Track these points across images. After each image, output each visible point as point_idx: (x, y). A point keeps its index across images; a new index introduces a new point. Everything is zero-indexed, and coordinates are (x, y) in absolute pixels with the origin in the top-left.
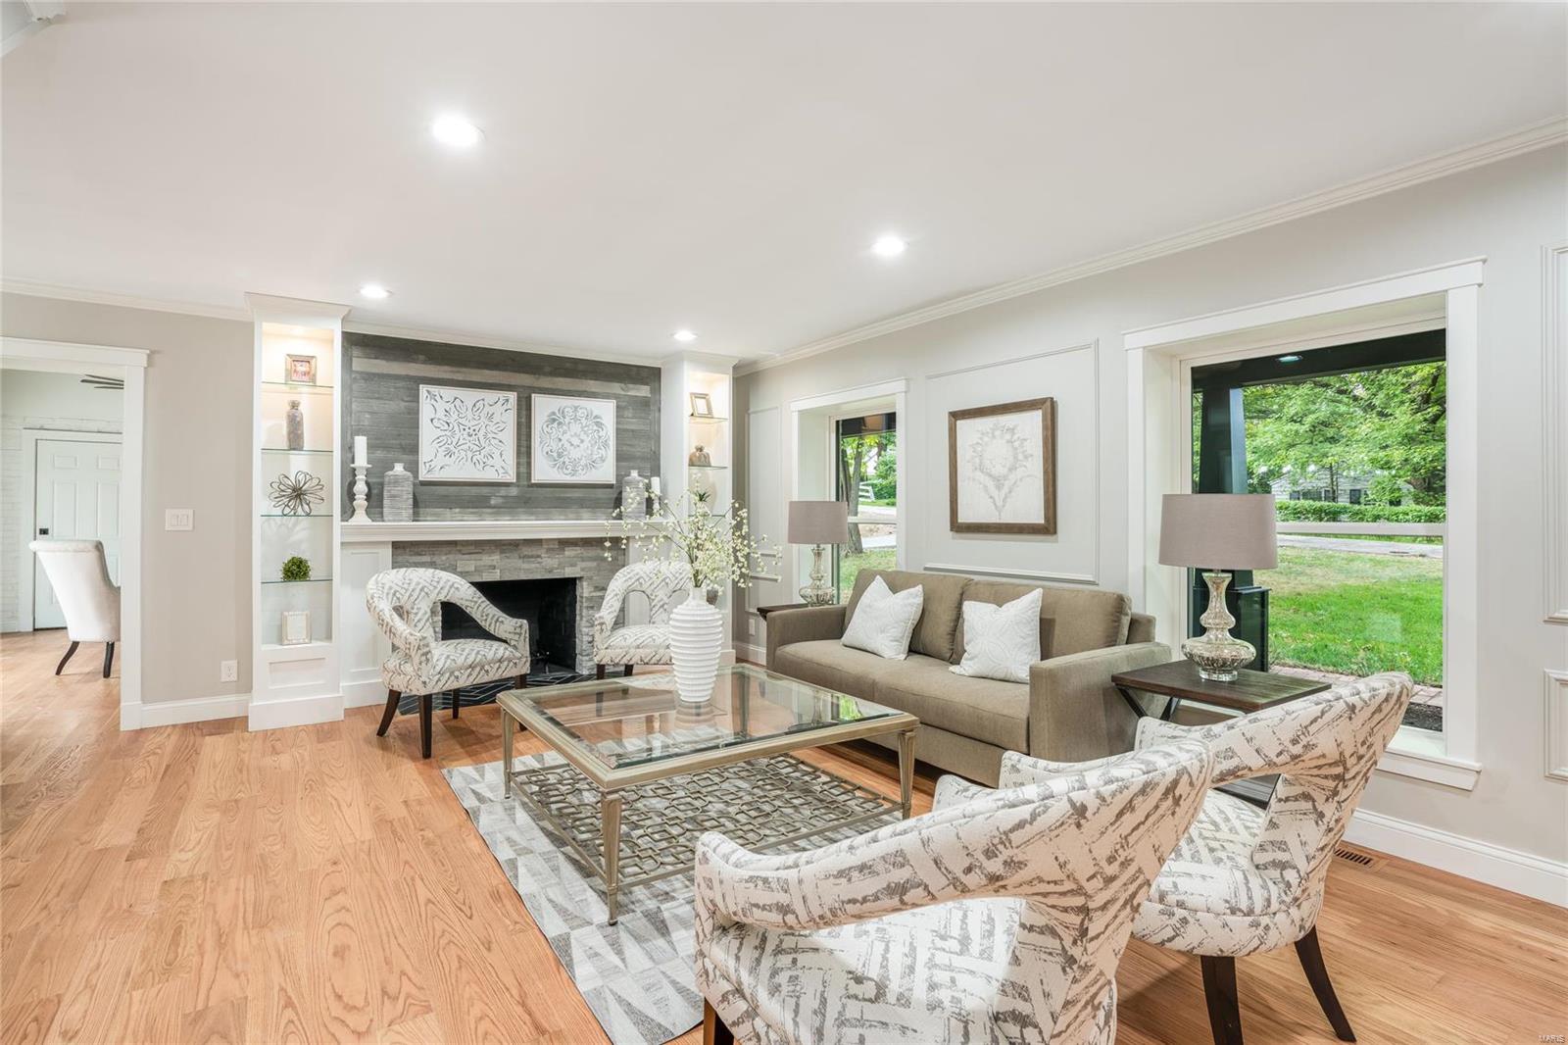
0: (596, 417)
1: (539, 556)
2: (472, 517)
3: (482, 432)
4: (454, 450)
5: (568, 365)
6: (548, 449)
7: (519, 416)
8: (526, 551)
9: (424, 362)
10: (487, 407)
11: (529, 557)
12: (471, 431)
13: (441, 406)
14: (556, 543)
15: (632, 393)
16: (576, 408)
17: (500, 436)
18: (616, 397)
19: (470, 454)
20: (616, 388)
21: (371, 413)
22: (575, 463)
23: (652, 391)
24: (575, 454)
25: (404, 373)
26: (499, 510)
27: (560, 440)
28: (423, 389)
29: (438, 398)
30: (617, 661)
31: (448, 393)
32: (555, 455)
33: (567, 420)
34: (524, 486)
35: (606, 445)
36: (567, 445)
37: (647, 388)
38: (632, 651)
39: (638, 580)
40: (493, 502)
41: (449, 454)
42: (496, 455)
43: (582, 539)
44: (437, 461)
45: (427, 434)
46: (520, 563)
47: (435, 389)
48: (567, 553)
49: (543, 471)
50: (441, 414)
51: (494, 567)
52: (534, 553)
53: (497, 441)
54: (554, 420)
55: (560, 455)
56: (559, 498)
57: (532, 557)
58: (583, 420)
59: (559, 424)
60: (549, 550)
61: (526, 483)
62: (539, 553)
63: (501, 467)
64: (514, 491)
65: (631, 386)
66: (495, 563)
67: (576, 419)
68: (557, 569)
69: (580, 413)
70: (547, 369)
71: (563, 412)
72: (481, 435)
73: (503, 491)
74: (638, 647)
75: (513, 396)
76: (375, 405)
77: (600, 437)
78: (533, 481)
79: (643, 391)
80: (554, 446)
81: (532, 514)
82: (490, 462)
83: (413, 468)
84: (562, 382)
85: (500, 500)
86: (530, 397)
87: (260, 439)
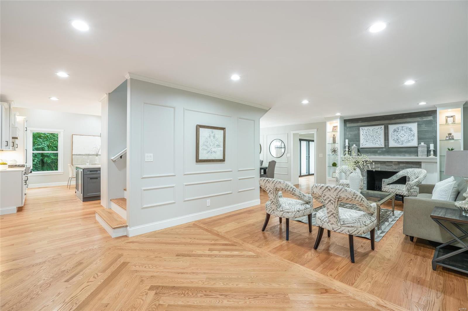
0: (410, 128)
1: (392, 166)
2: (373, 155)
3: (375, 136)
4: (368, 140)
5: (400, 116)
6: (394, 138)
7: (385, 131)
8: (387, 164)
9: (361, 122)
10: (376, 130)
11: (389, 165)
12: (372, 136)
13: (365, 131)
14: (397, 162)
15: (424, 120)
16: (403, 127)
17: (380, 136)
18: (418, 122)
19: (372, 141)
20: (418, 119)
21: (351, 134)
22: (402, 141)
23: (433, 118)
24: (402, 139)
25: (357, 125)
26: (380, 154)
27: (397, 136)
28: (361, 128)
29: (364, 130)
30: (386, 191)
31: (366, 128)
32: (396, 140)
33: (399, 131)
34: (387, 148)
35: (414, 135)
36: (400, 137)
37: (432, 117)
38: (397, 191)
39: (407, 173)
40: (378, 152)
41: (367, 141)
42: (379, 141)
43: (406, 162)
44: (364, 143)
45: (362, 137)
46: (386, 167)
47: (363, 128)
48: (400, 165)
49: (392, 144)
50: (365, 133)
51: (379, 167)
52: (391, 165)
53: (379, 138)
54: (395, 131)
55: (397, 140)
56: (398, 151)
57: (390, 166)
58: (405, 130)
59: (397, 131)
60: (394, 164)
61: (387, 147)
62: (392, 165)
63: (380, 143)
64: (384, 149)
65: (424, 118)
66: (379, 166)
67: (402, 130)
68: (397, 169)
69: (404, 128)
70: (393, 118)
71: (398, 128)
72: (374, 137)
73: (381, 149)
74: (399, 190)
75: (383, 127)
76: (351, 133)
77: (411, 134)
78: (389, 147)
79: (430, 118)
80: (396, 137)
81: (389, 155)
82: (377, 143)
83: (358, 145)
84: (398, 121)
85: (380, 152)
86: (388, 126)
87: (327, 142)
